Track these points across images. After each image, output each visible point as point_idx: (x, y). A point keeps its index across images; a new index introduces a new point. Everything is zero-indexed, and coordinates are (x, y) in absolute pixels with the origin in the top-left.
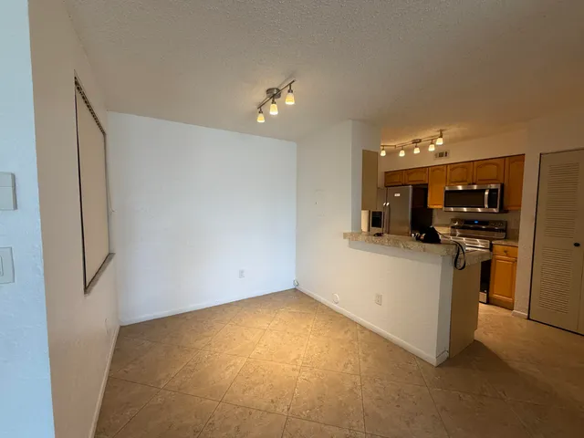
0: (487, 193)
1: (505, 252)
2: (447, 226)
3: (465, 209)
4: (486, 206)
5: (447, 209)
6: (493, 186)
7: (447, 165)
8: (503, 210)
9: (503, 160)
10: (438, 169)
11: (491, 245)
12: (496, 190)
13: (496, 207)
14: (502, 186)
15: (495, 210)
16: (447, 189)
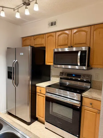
0: (79, 54)
1: (91, 104)
2: (57, 76)
3: (70, 67)
4: (79, 64)
5: (55, 66)
6: (84, 49)
7: (56, 32)
8: (89, 67)
9: (90, 27)
10: (51, 36)
11: (82, 97)
12: (85, 51)
13: (85, 66)
14: (89, 48)
15: (84, 68)
16: (56, 50)
